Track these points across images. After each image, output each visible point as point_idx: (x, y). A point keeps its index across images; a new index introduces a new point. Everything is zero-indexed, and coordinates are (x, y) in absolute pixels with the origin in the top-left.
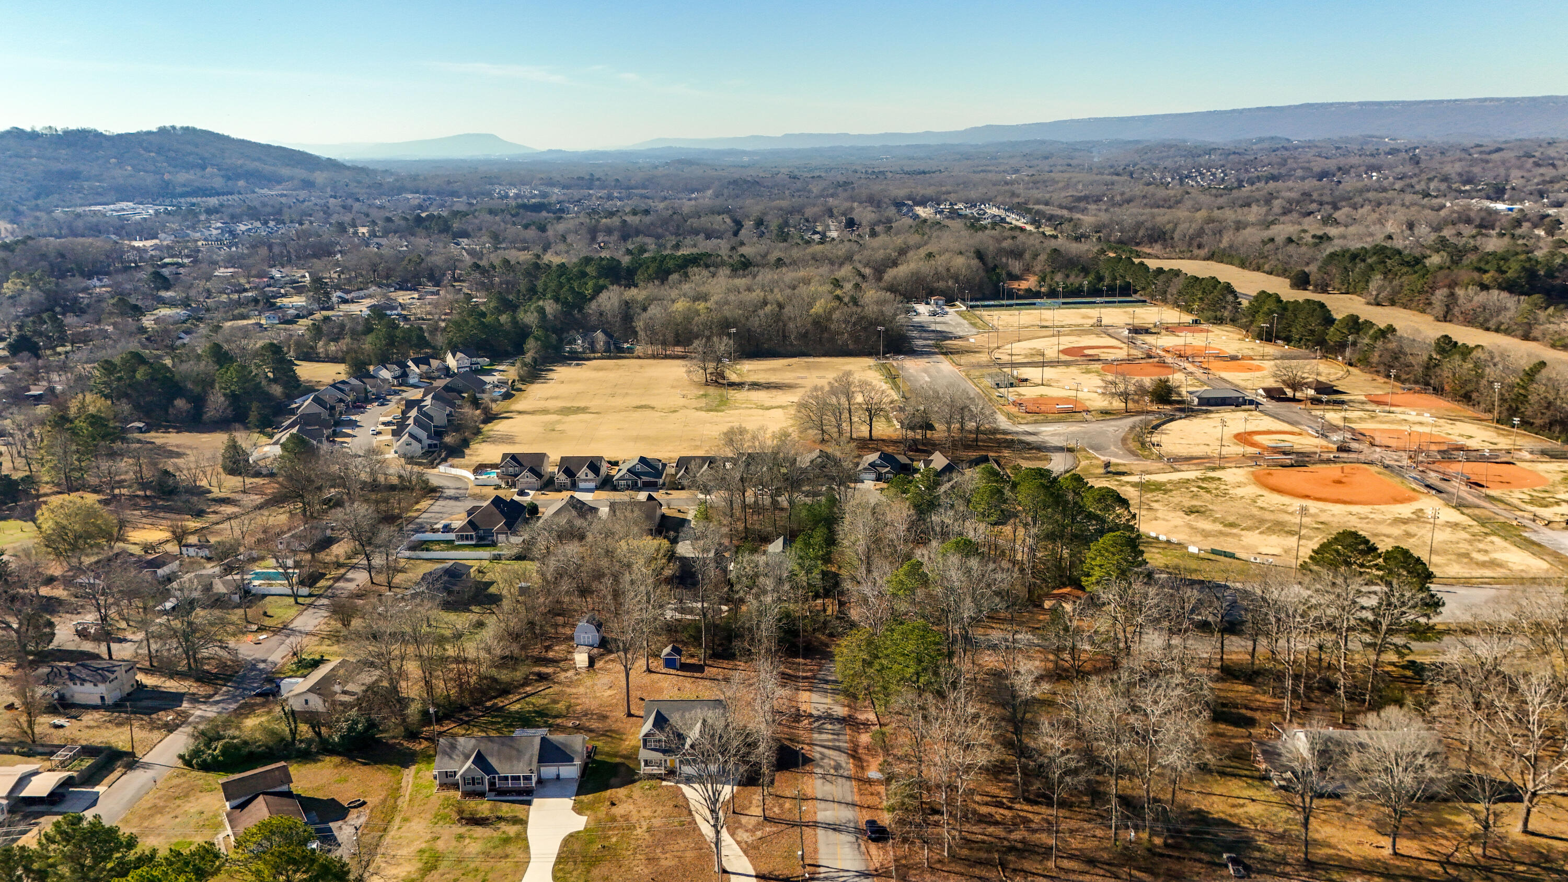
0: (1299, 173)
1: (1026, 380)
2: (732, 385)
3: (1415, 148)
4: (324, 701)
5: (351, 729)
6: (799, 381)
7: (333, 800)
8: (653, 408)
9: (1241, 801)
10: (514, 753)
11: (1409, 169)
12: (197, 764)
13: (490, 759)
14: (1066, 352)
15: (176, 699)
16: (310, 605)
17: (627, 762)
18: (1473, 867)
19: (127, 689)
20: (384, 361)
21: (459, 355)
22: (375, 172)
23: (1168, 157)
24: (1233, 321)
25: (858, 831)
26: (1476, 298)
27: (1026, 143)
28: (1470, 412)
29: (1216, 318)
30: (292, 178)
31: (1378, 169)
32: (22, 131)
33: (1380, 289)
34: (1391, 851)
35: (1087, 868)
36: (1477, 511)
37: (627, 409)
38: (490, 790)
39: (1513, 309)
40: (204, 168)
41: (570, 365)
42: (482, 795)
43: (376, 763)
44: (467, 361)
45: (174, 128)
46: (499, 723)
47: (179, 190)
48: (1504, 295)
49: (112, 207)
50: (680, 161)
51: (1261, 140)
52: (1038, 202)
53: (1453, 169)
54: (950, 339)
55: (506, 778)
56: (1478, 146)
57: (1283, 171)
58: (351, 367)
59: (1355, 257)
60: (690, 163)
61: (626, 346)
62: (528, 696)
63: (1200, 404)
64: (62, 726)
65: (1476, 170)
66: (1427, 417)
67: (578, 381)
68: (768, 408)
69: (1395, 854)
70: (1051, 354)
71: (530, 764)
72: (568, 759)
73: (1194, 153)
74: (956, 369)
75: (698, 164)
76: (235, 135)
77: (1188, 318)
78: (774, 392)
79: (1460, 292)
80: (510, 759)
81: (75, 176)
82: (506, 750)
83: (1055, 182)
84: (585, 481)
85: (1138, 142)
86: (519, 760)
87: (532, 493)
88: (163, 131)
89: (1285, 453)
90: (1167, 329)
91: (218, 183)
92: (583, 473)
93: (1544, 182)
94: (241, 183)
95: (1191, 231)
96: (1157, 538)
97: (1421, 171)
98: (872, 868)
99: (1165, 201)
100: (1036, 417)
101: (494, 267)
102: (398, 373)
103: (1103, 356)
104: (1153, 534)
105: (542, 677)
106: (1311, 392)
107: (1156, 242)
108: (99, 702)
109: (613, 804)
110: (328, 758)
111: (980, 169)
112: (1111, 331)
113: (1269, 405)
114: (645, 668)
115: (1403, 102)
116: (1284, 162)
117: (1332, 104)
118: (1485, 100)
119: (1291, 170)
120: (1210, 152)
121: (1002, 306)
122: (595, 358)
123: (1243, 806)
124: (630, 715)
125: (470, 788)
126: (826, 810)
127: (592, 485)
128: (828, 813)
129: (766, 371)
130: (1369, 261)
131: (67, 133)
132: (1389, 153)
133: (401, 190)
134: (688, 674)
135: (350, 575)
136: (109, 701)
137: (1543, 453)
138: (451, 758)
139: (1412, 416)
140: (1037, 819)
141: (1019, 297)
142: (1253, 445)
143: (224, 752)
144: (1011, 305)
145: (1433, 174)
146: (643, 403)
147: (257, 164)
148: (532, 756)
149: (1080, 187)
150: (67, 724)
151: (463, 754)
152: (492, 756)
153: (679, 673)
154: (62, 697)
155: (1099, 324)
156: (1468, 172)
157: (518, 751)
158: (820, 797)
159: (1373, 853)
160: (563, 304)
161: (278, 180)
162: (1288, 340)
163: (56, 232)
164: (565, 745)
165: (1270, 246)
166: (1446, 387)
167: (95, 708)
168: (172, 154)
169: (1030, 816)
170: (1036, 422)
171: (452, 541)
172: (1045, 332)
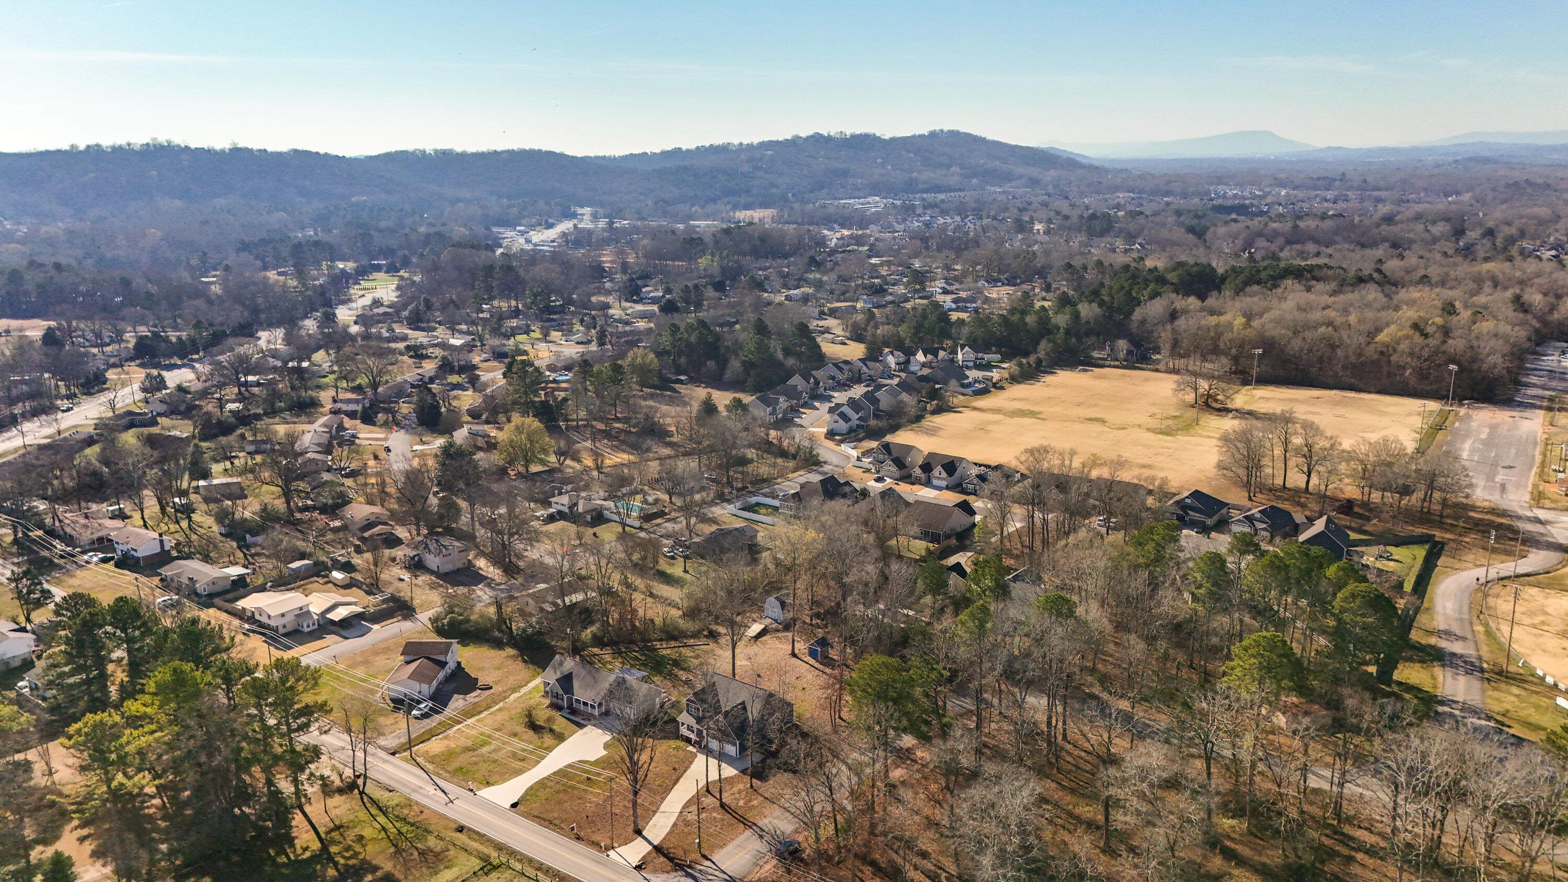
2: (1222, 410)
8: (1104, 422)
15: (480, 580)
19: (459, 565)
21: (966, 349)
22: (1107, 171)
30: (1020, 177)
32: (821, 136)
37: (1076, 419)
38: (568, 708)
40: (948, 167)
42: (560, 709)
43: (533, 663)
44: (972, 356)
45: (942, 131)
46: (640, 661)
47: (921, 187)
49: (862, 200)
58: (871, 348)
61: (1156, 357)
62: (686, 646)
64: (403, 580)
67: (1064, 386)
74: (1540, 430)
76: (990, 137)
81: (845, 173)
84: (939, 478)
88: (933, 134)
91: (954, 180)
92: (938, 471)
94: (975, 181)
96: (1543, 678)
102: (902, 359)
104: (1540, 672)
105: (712, 635)
108: (435, 569)
114: (791, 651)
125: (555, 700)
127: (944, 484)
131: (853, 137)
133: (1117, 189)
134: (821, 667)
136: (442, 570)
146: (1101, 416)
147: (997, 163)
150: (406, 579)
154: (420, 560)
161: (1008, 177)
163: (800, 220)
167: (433, 573)
168: (927, 154)
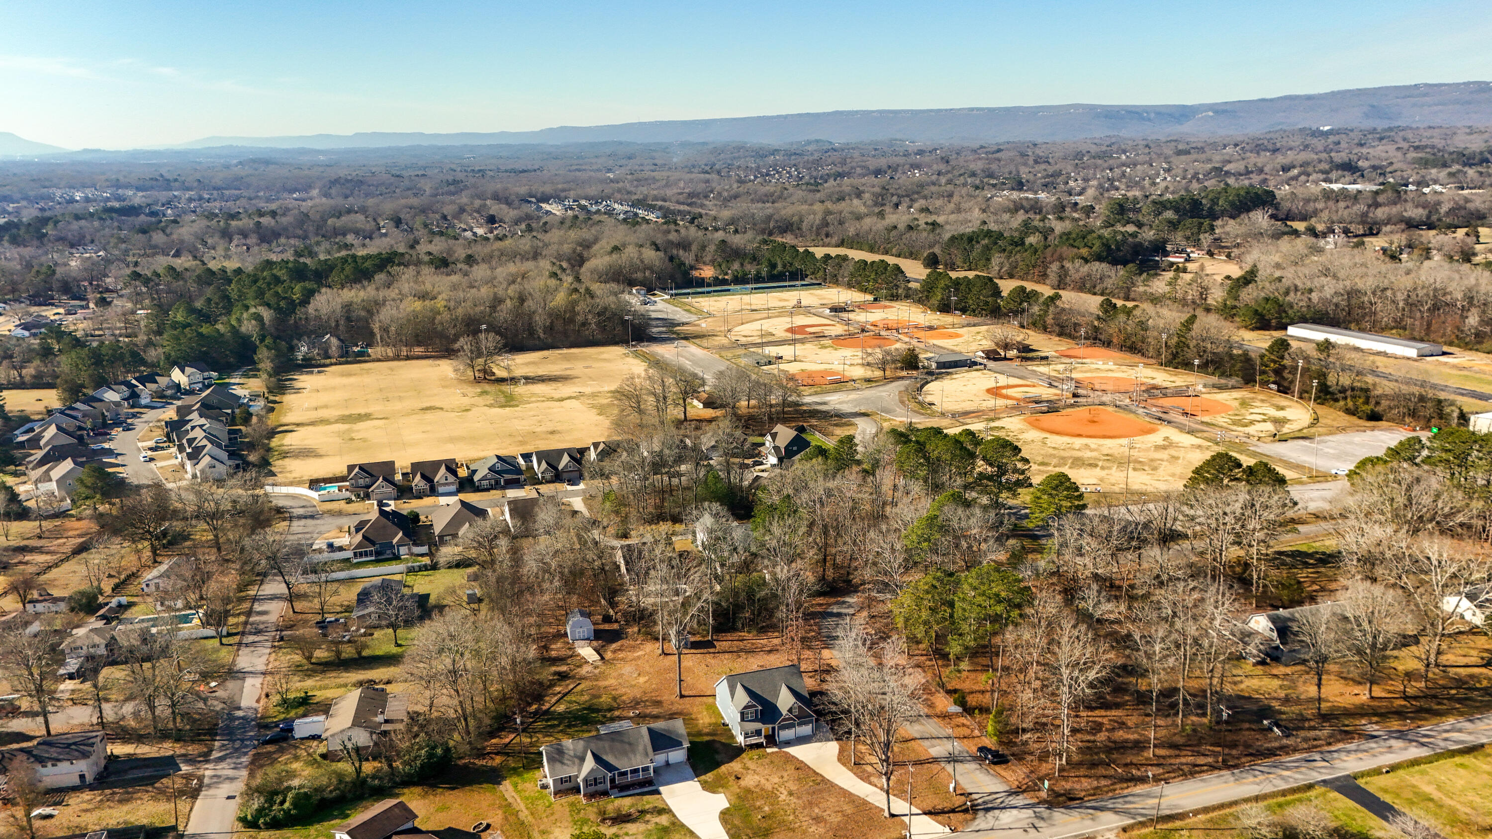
0: (859, 170)
1: (781, 358)
2: (502, 380)
3: (936, 150)
4: (371, 733)
5: (430, 756)
6: (568, 372)
7: (450, 828)
8: (442, 409)
9: (1239, 679)
10: (627, 747)
11: (943, 167)
12: (265, 824)
13: (605, 757)
14: (791, 330)
15: (168, 765)
16: (240, 644)
17: (716, 738)
18: (1425, 697)
20: (102, 382)
21: (188, 370)
23: (739, 157)
24: (907, 297)
25: (975, 759)
26: (1081, 269)
27: (604, 144)
28: (1137, 358)
29: (892, 296)
31: (918, 166)
33: (1001, 265)
34: (1368, 696)
35: (1177, 752)
36: (1205, 435)
37: (413, 412)
38: (612, 788)
39: (1113, 275)
41: (312, 372)
42: (605, 793)
44: (198, 376)
46: (558, 725)
48: (1104, 266)
50: (253, 161)
51: (809, 143)
52: (656, 198)
53: (978, 166)
54: (679, 325)
55: (625, 773)
56: (982, 147)
57: (846, 169)
58: (65, 390)
59: (971, 239)
60: (267, 162)
61: (356, 349)
62: (565, 695)
63: (938, 368)
64: (50, 816)
65: (994, 167)
66: (1111, 365)
67: (334, 388)
68: (562, 400)
69: (1372, 698)
70: (781, 334)
71: (647, 754)
72: (676, 744)
73: (761, 153)
74: (705, 352)
75: (276, 163)
77: (870, 298)
78: (554, 385)
79: (1068, 265)
80: (625, 753)
82: (617, 744)
83: (655, 180)
84: (445, 484)
85: (704, 144)
86: (634, 752)
87: (392, 502)
89: (1036, 402)
90: (859, 307)
92: (441, 476)
93: (1048, 176)
95: (817, 222)
97: (953, 168)
98: (1014, 786)
99: (766, 195)
100: (813, 390)
101: (158, 275)
102: (127, 394)
103: (827, 333)
105: (563, 677)
106: (1015, 352)
107: (785, 232)
108: (80, 781)
109: (738, 778)
110: (406, 791)
111: (574, 167)
112: (813, 311)
113: (991, 364)
114: (660, 651)
115: (912, 111)
116: (844, 163)
117: (857, 112)
118: (972, 109)
119: (852, 168)
120: (775, 152)
121: (703, 293)
122: (332, 364)
123: (1241, 682)
124: (682, 696)
125: (592, 789)
126: (934, 746)
127: (453, 488)
128: (938, 749)
129: (527, 364)
130: (983, 242)
132: (916, 154)
134: (705, 651)
135: (257, 607)
136: (90, 778)
137: (1214, 386)
138: (563, 763)
139: (1100, 365)
140: (1105, 721)
141: (709, 285)
142: (1007, 397)
143: (295, 804)
144: (709, 292)
145: (962, 171)
146: (428, 405)
148: (645, 746)
149: (682, 184)
150: (55, 812)
151: (576, 756)
152: (607, 754)
153: (692, 651)
155: (799, 305)
156: (988, 169)
157: (630, 744)
158: (918, 736)
159: (1357, 701)
160: (275, 310)
162: (964, 311)
164: (669, 731)
165: (894, 233)
166: (1115, 340)
167: (74, 789)
169: (1100, 720)
170: (816, 393)
171: (347, 560)
172: (757, 315)
